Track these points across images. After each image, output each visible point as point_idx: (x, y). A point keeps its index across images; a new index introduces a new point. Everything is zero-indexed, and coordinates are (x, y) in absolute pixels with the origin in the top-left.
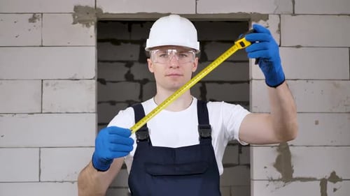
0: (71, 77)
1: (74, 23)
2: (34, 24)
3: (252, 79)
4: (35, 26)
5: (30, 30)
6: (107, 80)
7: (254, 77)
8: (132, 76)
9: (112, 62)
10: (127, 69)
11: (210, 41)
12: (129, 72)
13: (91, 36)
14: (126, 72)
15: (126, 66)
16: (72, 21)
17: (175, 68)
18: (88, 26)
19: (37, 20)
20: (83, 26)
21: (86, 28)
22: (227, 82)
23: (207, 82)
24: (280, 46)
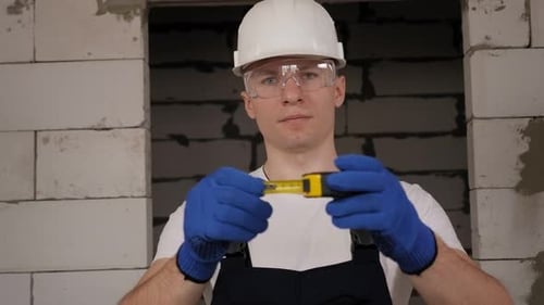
0: (94, 123)
1: (100, 13)
2: (19, 17)
3: (472, 117)
4: (19, 21)
5: (9, 30)
6: (189, 137)
7: (476, 114)
8: (236, 129)
9: (198, 103)
10: (227, 116)
11: (378, 60)
12: (230, 121)
13: (135, 39)
14: (224, 122)
15: (225, 110)
16: (95, 8)
17: (293, 104)
18: (128, 18)
19: (24, 9)
20: (118, 19)
21: (123, 23)
22: (413, 135)
23: (378, 135)
24: (529, 47)
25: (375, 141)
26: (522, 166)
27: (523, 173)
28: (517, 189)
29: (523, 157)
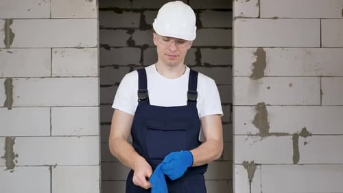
0: (77, 45)
3: (235, 47)
4: (44, 1)
5: (40, 4)
6: (110, 46)
7: (236, 45)
8: (133, 42)
9: (115, 29)
10: (129, 36)
12: (131, 38)
13: (93, 10)
14: (128, 38)
15: (128, 33)
18: (90, 0)
20: (86, 0)
21: (89, 3)
22: (220, 47)
23: (202, 47)
24: (259, 18)
25: (201, 49)
26: (253, 67)
27: (254, 70)
28: (251, 77)
29: (254, 64)
